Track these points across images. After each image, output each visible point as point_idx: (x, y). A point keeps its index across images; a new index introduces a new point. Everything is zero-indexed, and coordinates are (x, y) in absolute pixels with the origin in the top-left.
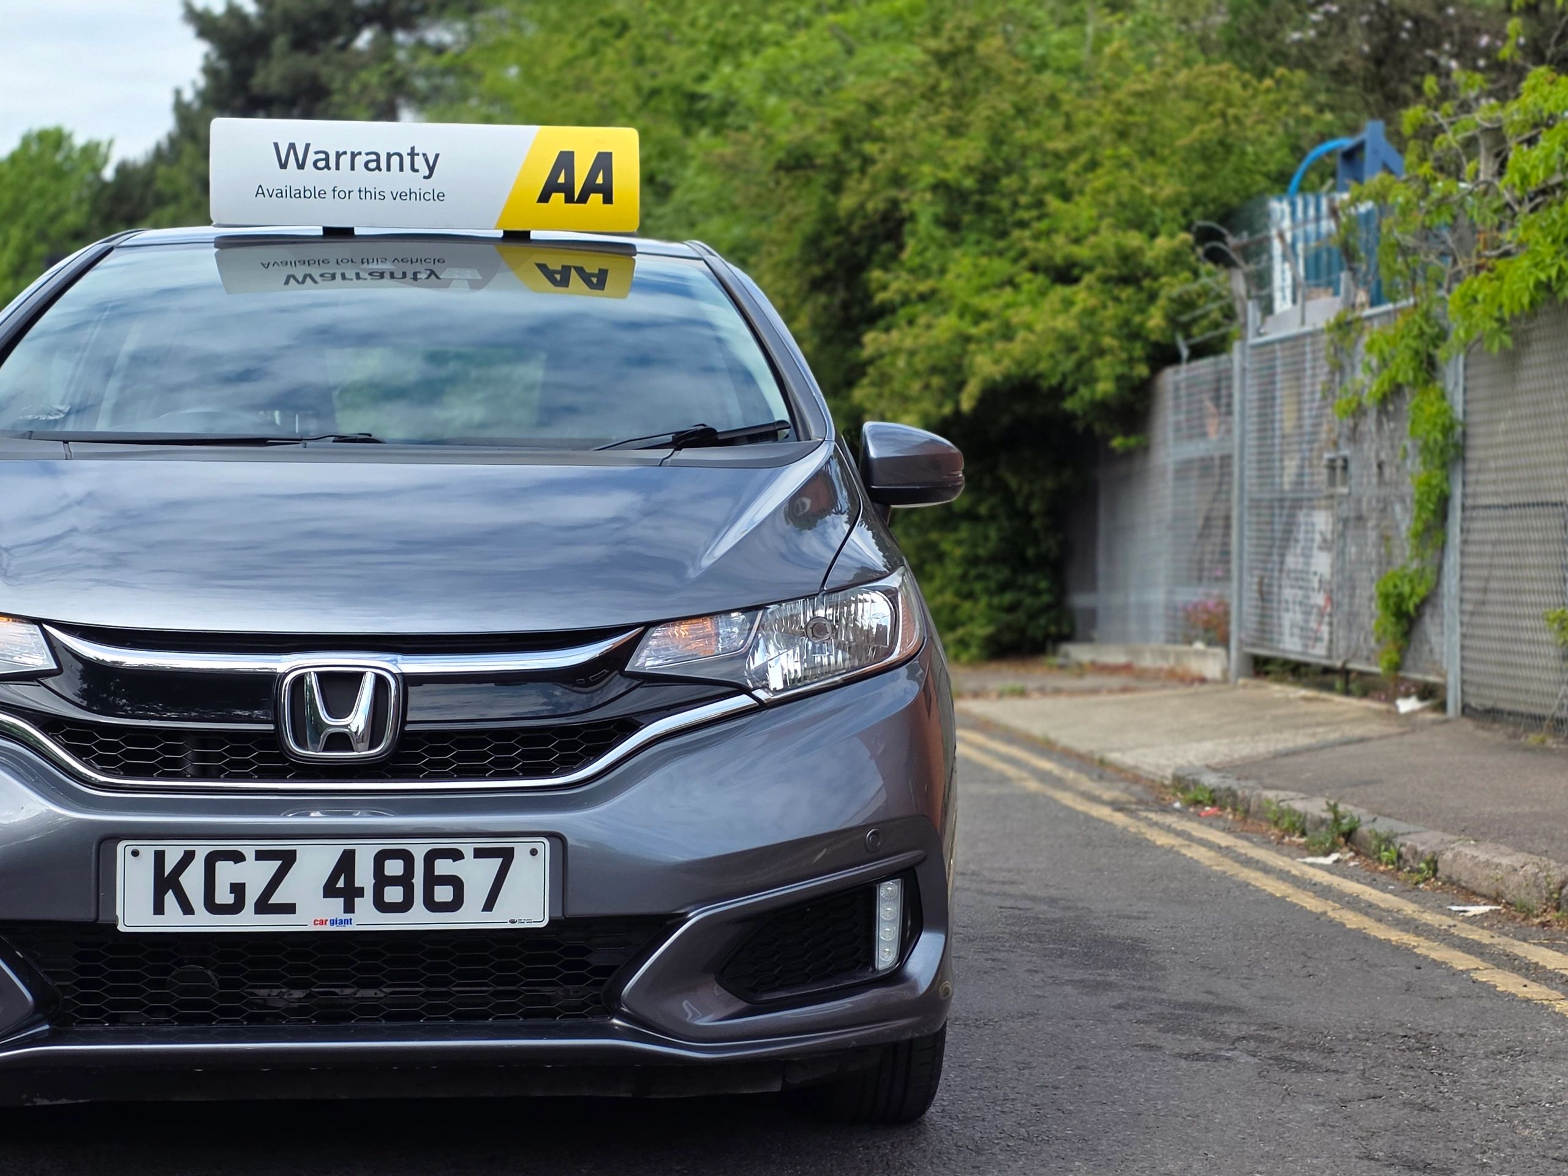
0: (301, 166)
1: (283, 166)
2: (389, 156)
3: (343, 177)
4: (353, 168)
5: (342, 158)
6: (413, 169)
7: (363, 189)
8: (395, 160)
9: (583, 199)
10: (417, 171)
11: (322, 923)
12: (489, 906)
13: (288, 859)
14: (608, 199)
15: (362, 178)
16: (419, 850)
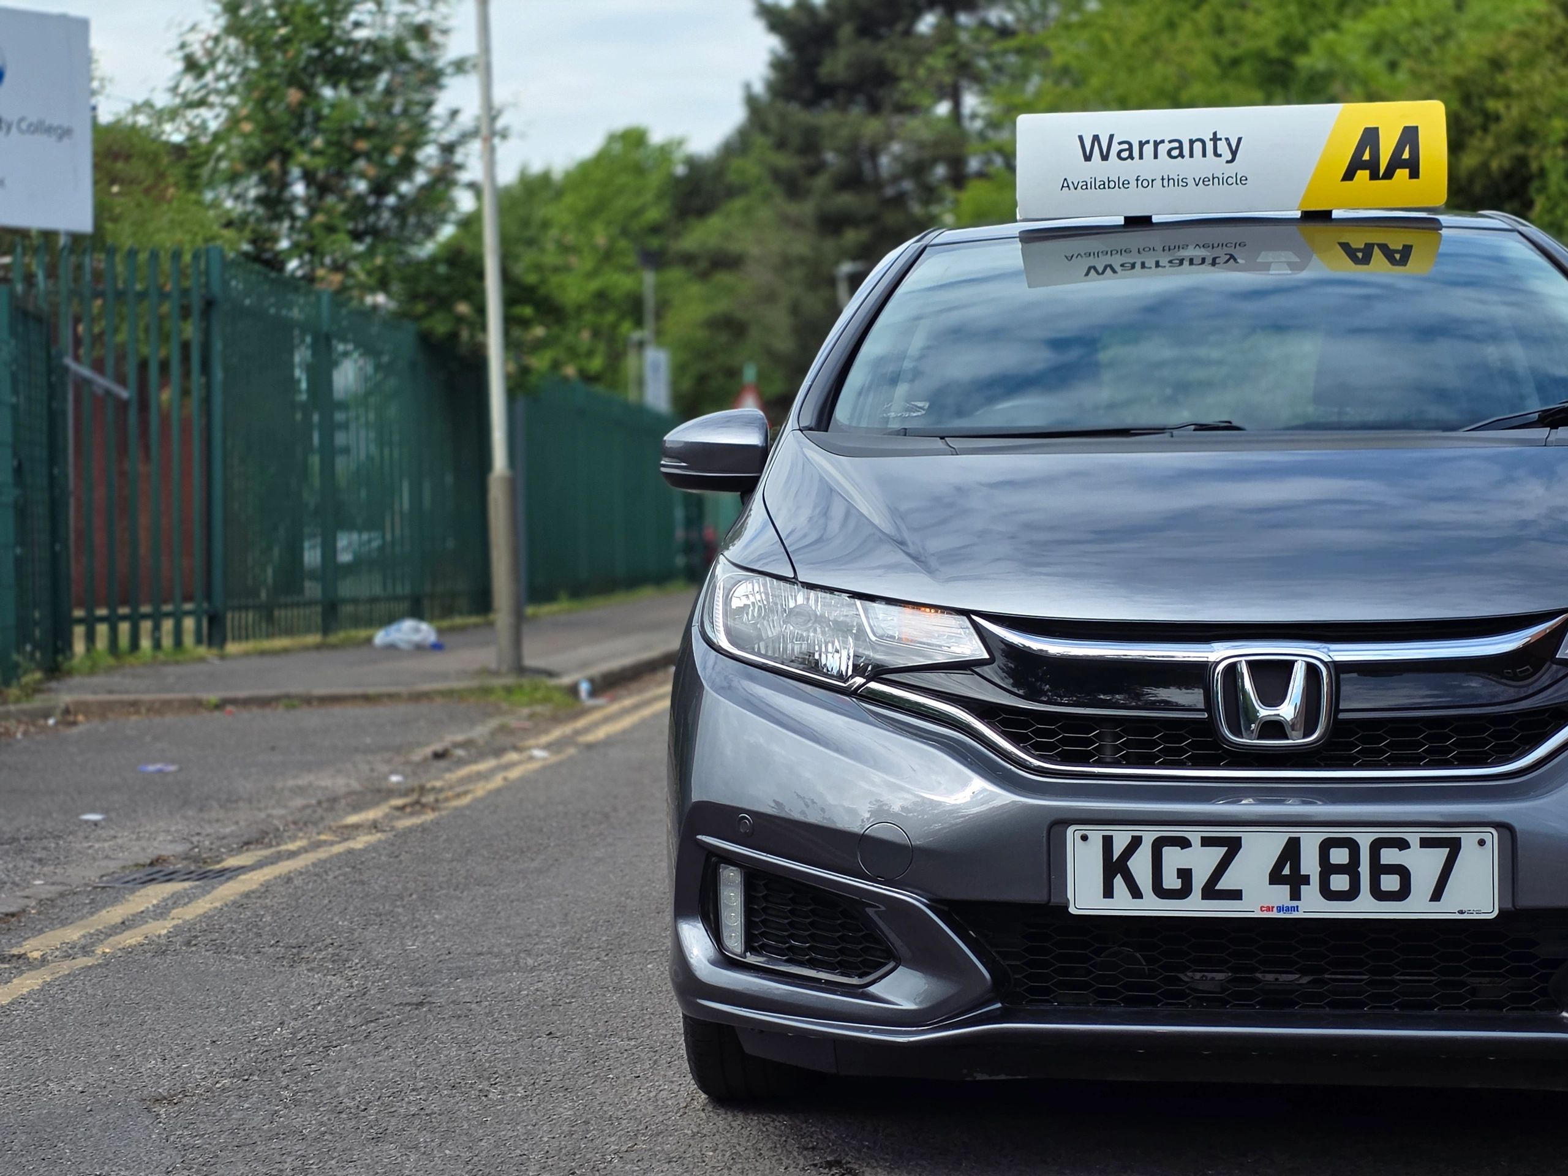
0: (1105, 157)
1: (1088, 158)
2: (1192, 142)
3: (1147, 166)
4: (1156, 157)
5: (1146, 147)
6: (1217, 154)
7: (1166, 177)
8: (1198, 146)
9: (1389, 174)
10: (1220, 156)
11: (1269, 909)
12: (1437, 895)
13: (1233, 846)
14: (1414, 174)
15: (1166, 166)
16: (1364, 839)
